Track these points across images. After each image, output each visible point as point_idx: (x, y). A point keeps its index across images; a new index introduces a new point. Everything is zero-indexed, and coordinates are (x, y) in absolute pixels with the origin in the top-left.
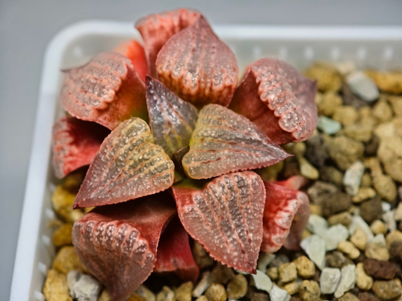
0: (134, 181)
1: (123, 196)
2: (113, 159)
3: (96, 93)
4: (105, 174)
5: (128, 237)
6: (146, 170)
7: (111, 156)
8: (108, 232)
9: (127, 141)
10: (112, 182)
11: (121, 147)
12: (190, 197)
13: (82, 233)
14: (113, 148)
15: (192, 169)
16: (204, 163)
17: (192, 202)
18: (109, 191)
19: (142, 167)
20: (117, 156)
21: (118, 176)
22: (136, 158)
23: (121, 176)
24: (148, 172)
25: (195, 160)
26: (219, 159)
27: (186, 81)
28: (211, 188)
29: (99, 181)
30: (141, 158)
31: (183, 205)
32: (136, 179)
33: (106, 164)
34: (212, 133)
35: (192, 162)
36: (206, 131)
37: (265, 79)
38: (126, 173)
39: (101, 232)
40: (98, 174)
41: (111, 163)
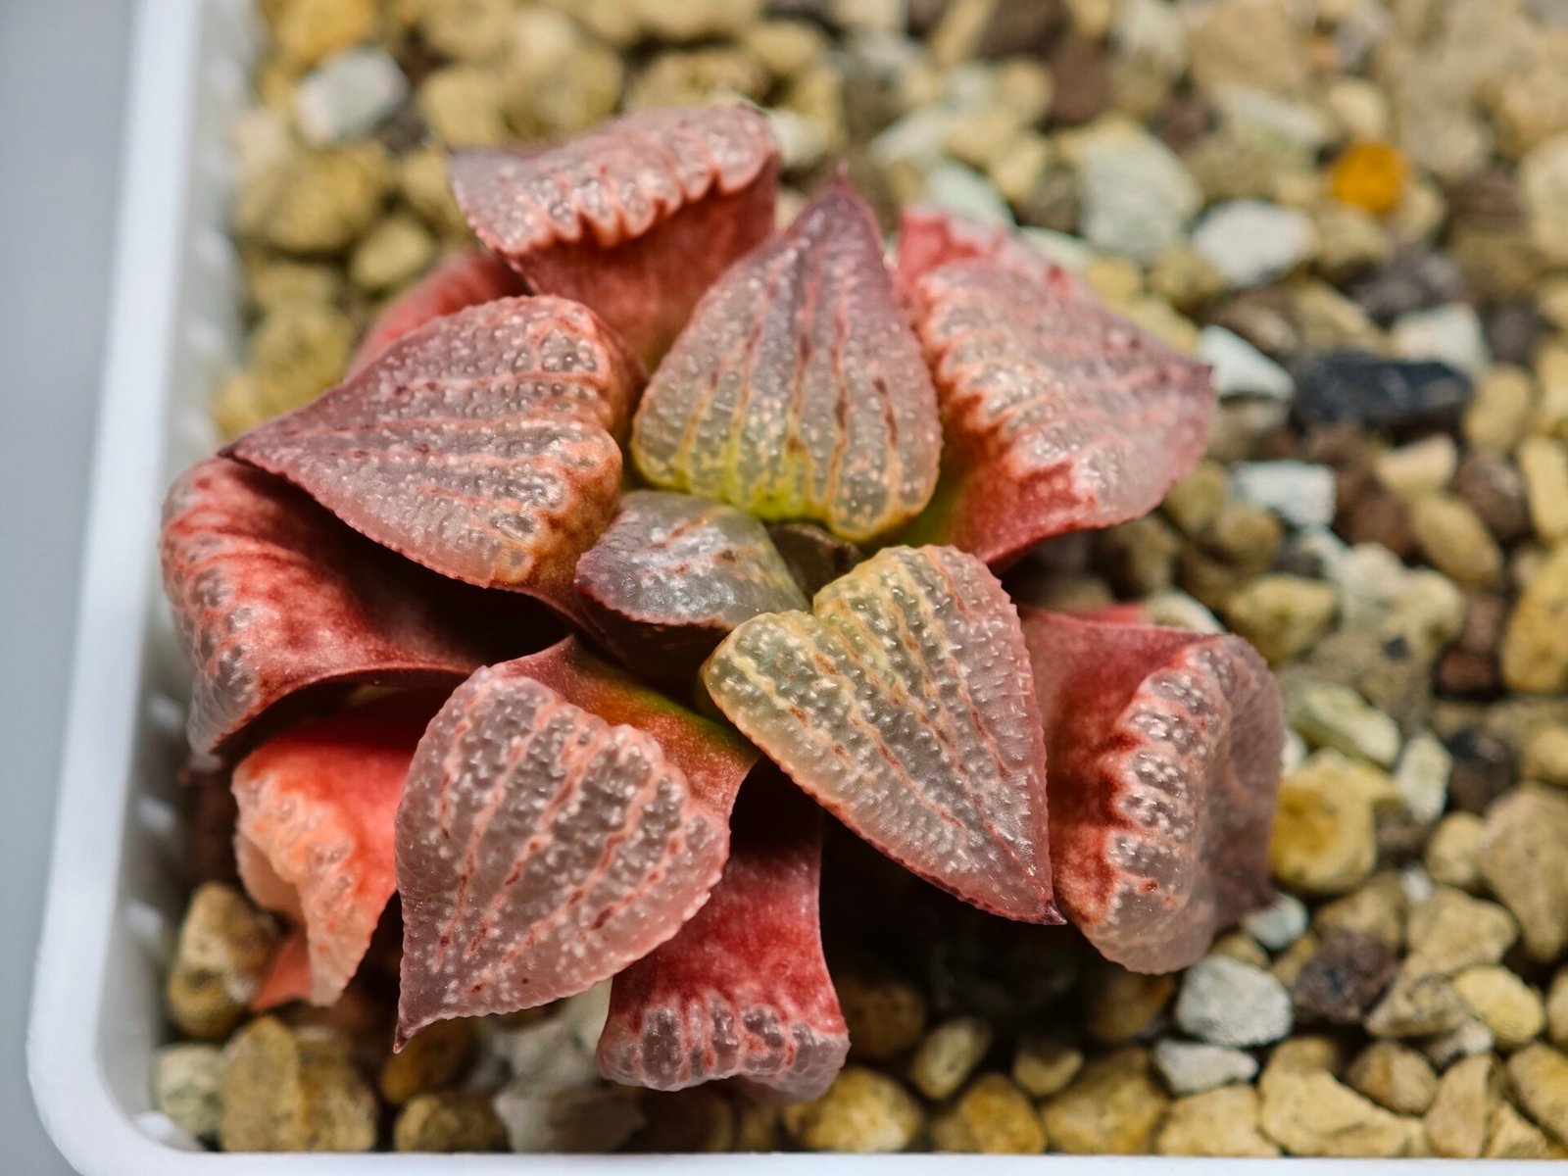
0: (970, 677)
1: (1030, 719)
2: (885, 752)
3: (630, 790)
4: (930, 798)
5: (1182, 705)
6: (933, 629)
7: (872, 761)
8: (1161, 777)
9: (827, 683)
10: (963, 769)
11: (847, 710)
12: (1038, 476)
13: (1153, 885)
14: (844, 745)
15: (907, 487)
16: (893, 439)
17: (1062, 469)
18: (1003, 773)
19: (919, 643)
20: (878, 731)
21: (942, 743)
22: (884, 661)
23: (945, 730)
24: (940, 623)
25: (881, 469)
26: (880, 386)
27: (584, 462)
28: (1004, 407)
29: (953, 820)
30: (887, 642)
31: (1069, 500)
32: (964, 670)
33: (895, 786)
34: (772, 409)
35: (886, 480)
36: (763, 427)
37: (576, 199)
38: (936, 711)
39: (1160, 807)
40: (929, 824)
41: (894, 762)
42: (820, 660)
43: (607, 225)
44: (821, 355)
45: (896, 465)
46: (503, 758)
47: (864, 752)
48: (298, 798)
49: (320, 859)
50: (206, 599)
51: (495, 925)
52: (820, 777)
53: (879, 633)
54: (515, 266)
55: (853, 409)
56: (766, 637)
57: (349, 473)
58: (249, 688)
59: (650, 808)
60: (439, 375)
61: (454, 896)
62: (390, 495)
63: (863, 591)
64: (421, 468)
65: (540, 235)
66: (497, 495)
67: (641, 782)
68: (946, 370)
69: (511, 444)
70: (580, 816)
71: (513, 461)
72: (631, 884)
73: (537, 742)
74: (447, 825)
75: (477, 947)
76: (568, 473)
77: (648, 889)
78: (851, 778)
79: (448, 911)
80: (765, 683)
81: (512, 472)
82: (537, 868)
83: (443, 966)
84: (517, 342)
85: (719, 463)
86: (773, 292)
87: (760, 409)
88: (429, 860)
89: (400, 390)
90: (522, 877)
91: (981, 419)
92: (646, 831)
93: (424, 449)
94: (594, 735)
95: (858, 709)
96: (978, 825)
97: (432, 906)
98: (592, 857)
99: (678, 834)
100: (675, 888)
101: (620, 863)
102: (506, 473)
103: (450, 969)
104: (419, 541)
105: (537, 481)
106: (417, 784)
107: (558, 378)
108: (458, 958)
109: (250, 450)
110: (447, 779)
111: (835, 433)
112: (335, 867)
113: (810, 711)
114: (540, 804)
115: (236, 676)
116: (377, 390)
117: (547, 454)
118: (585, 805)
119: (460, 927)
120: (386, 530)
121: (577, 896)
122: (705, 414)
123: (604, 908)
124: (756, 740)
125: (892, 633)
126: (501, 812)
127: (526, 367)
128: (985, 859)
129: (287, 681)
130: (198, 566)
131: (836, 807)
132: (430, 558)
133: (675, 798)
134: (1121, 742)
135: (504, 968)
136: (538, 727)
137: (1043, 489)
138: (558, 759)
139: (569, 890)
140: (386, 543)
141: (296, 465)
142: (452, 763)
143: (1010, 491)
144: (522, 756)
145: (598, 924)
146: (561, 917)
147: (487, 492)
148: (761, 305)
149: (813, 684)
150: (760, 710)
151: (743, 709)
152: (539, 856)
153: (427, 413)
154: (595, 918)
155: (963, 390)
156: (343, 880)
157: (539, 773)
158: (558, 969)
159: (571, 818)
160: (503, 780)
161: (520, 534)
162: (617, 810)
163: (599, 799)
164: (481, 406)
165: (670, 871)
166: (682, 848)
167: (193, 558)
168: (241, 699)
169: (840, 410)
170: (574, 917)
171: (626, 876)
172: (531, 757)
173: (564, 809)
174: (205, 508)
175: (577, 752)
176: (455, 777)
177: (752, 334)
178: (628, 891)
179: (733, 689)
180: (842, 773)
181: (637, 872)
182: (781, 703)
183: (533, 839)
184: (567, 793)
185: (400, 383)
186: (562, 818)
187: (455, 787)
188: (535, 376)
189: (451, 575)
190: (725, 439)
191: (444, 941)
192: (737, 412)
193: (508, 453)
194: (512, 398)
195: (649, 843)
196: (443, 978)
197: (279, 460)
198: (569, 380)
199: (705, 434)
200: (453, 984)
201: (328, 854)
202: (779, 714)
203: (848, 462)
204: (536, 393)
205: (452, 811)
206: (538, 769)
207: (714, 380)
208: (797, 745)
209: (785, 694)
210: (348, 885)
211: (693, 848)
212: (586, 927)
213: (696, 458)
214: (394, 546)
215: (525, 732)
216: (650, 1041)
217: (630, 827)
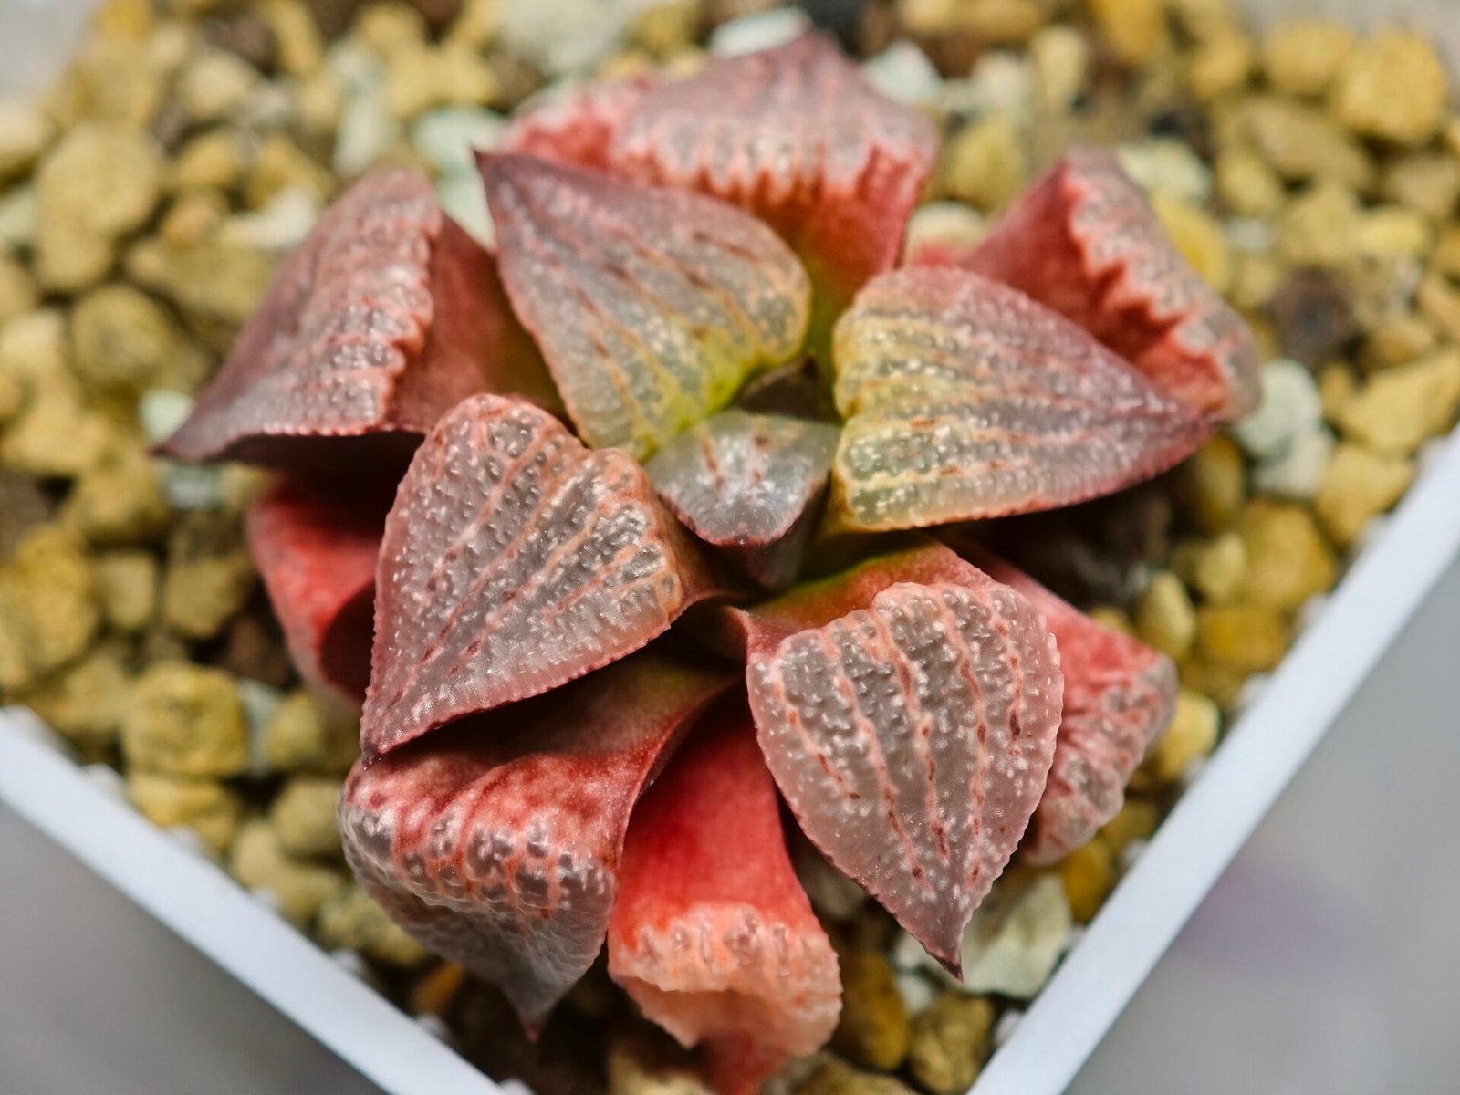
0: (996, 338)
2: (1015, 437)
4: (1065, 437)
5: (1119, 212)
6: (940, 334)
8: (1165, 267)
9: (940, 434)
10: (1060, 397)
11: (970, 436)
12: (867, 176)
14: (993, 459)
15: (792, 281)
16: (753, 259)
18: (1083, 371)
19: (944, 352)
20: (999, 428)
21: (1032, 396)
22: (946, 384)
23: (1022, 386)
24: (939, 327)
26: (700, 237)
29: (1092, 434)
30: (931, 371)
32: (987, 338)
33: (1043, 451)
34: (659, 327)
35: (779, 290)
37: (379, 337)
38: (1002, 381)
39: (1186, 286)
40: (1085, 452)
41: (1025, 437)
42: (917, 424)
43: (413, 333)
44: (632, 264)
45: (774, 273)
46: (844, 701)
47: (1006, 449)
48: (677, 923)
49: (744, 940)
50: (497, 856)
51: (946, 817)
52: (1006, 496)
53: (920, 371)
54: (389, 427)
55: (702, 271)
56: (869, 450)
57: (488, 665)
58: (599, 875)
59: (961, 623)
60: (447, 544)
61: (893, 835)
62: (537, 644)
63: (873, 360)
64: (529, 608)
65: (384, 386)
66: (606, 560)
67: (938, 615)
68: (720, 182)
69: (566, 521)
70: (931, 678)
71: (587, 529)
72: (1009, 682)
73: (848, 667)
74: (851, 787)
75: (947, 846)
76: (628, 494)
77: (1020, 673)
78: (1022, 474)
79: (900, 850)
80: (907, 477)
81: (596, 535)
82: (942, 744)
83: (936, 887)
84: (474, 462)
85: (667, 400)
86: (553, 261)
87: (654, 335)
88: (857, 830)
89: (432, 586)
90: (935, 762)
91: (781, 186)
92: (977, 639)
93: (507, 597)
94: (871, 623)
95: (971, 429)
96: (1109, 420)
97: (886, 860)
98: (965, 694)
99: (996, 619)
100: (1032, 653)
101: (986, 677)
102: (593, 541)
103: (943, 883)
104: (599, 648)
105: (621, 520)
106: (801, 788)
107: (529, 454)
108: (940, 871)
109: (391, 736)
110: (822, 758)
111: (713, 298)
112: (761, 931)
113: (951, 461)
114: (898, 701)
115: (584, 878)
116: (416, 603)
117: (600, 499)
118: (925, 668)
119: (917, 850)
120: (565, 666)
121: (981, 732)
122: (625, 378)
123: (1009, 718)
124: (939, 519)
125: (925, 364)
126: (882, 737)
127: (502, 468)
128: (1138, 435)
129: (614, 843)
130: (459, 847)
131: (1031, 504)
132: (617, 649)
133: (965, 599)
134: (1112, 276)
135: (981, 838)
136: (835, 661)
137: (877, 182)
138: (874, 662)
139: (972, 734)
140: (575, 675)
141: (439, 705)
142: (812, 745)
143: (856, 210)
144: (850, 684)
145: (1016, 731)
146: (986, 759)
147: (597, 566)
148: (559, 277)
149: (934, 442)
150: (925, 497)
151: (911, 510)
152: (933, 734)
153: (474, 575)
154: (1009, 731)
155: (748, 181)
156: (776, 932)
157: (874, 682)
158: (1019, 793)
159: (929, 686)
160: (858, 715)
161: (655, 565)
162: (945, 647)
163: (928, 652)
164: (506, 528)
165: (1019, 647)
166: (1006, 624)
167: (448, 846)
168: (601, 890)
169: (695, 280)
170: (994, 747)
171: (999, 682)
172: (857, 680)
173: (917, 685)
174: (404, 812)
175: (877, 643)
176: (827, 751)
177: (582, 299)
178: (1011, 689)
179: (889, 507)
180: (1013, 475)
181: (1002, 672)
182: (931, 477)
183: (920, 729)
184: (906, 675)
185: (426, 582)
186: (923, 691)
187: (836, 755)
188: (516, 467)
189: (642, 644)
190: (656, 379)
191: (917, 873)
192: (640, 355)
193: (576, 528)
194: (522, 499)
195: (987, 645)
196: (945, 895)
197: (422, 716)
198: (539, 445)
199: (640, 390)
200: (956, 890)
201: (745, 929)
202: (936, 486)
203: (743, 305)
204: (531, 477)
205: (849, 774)
206: (871, 682)
207: (602, 351)
208: (972, 490)
209: (926, 469)
210: (783, 930)
211: (1013, 616)
212: (1010, 744)
213: (650, 414)
214: (584, 671)
215: (833, 672)
216: (1086, 787)
217: (965, 649)
